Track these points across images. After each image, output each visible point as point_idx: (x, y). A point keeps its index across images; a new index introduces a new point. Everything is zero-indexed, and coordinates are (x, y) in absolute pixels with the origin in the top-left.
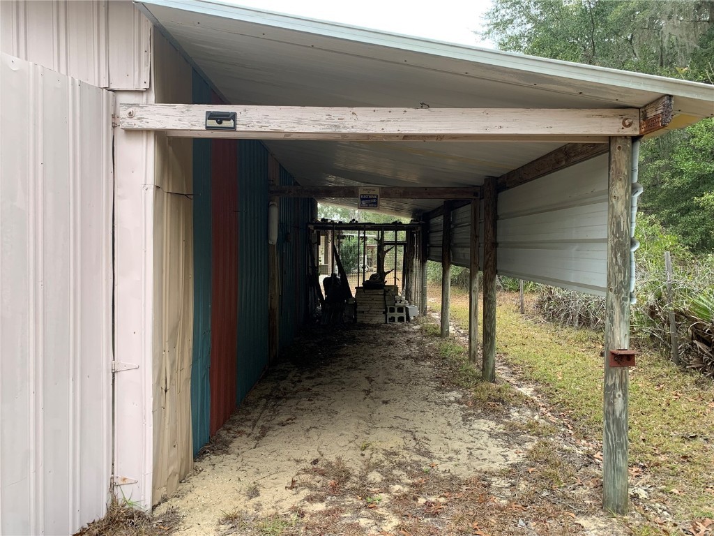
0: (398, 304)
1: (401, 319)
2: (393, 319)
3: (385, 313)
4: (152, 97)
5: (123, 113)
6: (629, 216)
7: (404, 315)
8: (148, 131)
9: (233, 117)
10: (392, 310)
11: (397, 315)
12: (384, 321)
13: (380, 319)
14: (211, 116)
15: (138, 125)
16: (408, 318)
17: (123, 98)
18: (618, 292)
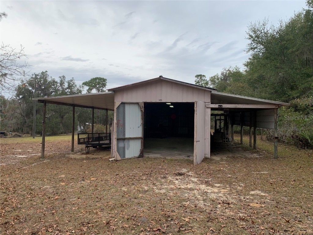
0: (226, 137)
1: (227, 141)
2: (224, 141)
3: (222, 139)
4: (210, 103)
5: (207, 105)
6: (277, 118)
7: (228, 140)
8: (210, 107)
9: (222, 106)
10: (224, 139)
11: (226, 140)
12: (222, 141)
13: (221, 141)
14: (219, 106)
15: (209, 107)
16: (229, 141)
17: (206, 103)
18: (276, 129)
